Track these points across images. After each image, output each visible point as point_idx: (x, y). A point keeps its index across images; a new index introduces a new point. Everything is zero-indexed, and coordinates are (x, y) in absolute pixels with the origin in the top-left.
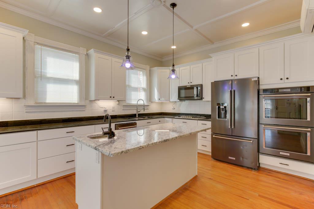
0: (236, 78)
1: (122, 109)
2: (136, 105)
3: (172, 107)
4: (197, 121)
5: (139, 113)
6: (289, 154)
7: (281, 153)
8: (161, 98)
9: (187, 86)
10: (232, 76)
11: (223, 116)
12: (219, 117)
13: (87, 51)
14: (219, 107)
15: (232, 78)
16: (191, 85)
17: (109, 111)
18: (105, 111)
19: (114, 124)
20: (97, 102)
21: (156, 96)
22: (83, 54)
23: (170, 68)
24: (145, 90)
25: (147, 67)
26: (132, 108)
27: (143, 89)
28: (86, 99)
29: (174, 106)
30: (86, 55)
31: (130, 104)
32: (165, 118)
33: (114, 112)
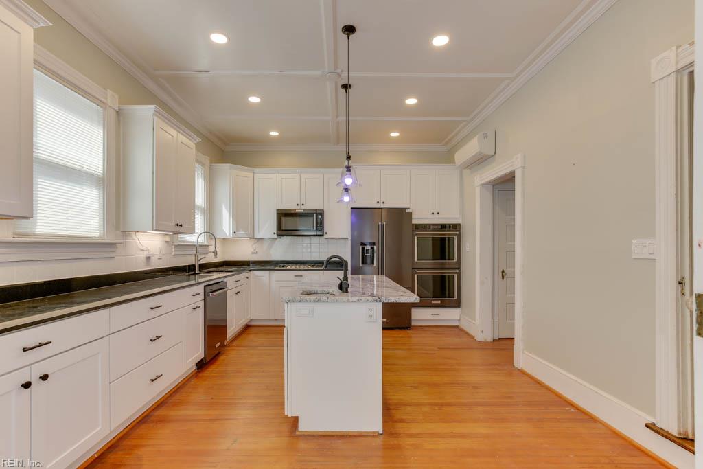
0: (383, 206)
1: (173, 254)
2: (195, 244)
3: (252, 250)
4: (322, 271)
5: (200, 262)
6: (439, 302)
7: (433, 302)
8: (238, 230)
10: (378, 202)
11: (369, 261)
12: (363, 263)
14: (363, 248)
15: (378, 206)
16: (304, 210)
17: (154, 259)
18: (148, 258)
19: (202, 286)
20: (134, 237)
21: (226, 226)
22: (113, 109)
23: (256, 170)
24: (202, 211)
25: (207, 160)
26: (187, 253)
27: (199, 207)
28: (117, 228)
29: (257, 247)
30: (117, 112)
31: (184, 242)
32: (252, 272)
33: (161, 260)
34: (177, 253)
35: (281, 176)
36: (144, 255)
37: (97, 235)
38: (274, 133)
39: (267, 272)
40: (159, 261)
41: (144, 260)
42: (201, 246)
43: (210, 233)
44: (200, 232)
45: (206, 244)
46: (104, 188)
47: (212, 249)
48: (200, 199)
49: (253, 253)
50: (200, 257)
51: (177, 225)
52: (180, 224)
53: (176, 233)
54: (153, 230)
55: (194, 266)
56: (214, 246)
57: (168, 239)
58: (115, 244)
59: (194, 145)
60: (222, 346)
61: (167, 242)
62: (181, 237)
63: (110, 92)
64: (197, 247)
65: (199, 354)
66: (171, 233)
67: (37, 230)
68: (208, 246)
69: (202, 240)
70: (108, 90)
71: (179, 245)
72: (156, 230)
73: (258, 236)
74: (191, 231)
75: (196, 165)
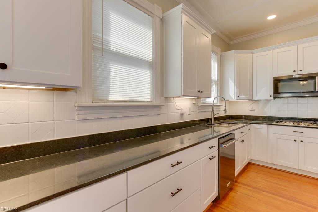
1: (198, 111)
2: (212, 105)
3: (250, 108)
5: (215, 116)
8: (240, 94)
9: (294, 76)
13: (163, 12)
17: (186, 115)
18: (182, 114)
19: (217, 139)
20: (173, 101)
21: (232, 92)
22: (158, 17)
23: (254, 51)
24: (216, 83)
25: (219, 50)
26: (207, 110)
27: (214, 81)
28: (162, 95)
29: (254, 106)
30: (161, 19)
31: (205, 103)
32: (252, 125)
33: (190, 115)
34: (200, 111)
35: (276, 51)
36: (179, 112)
37: (149, 100)
38: (272, 17)
39: (266, 126)
40: (189, 116)
41: (179, 115)
42: (216, 106)
43: (221, 97)
44: (215, 97)
45: (218, 104)
46: (153, 69)
47: (223, 107)
48: (215, 76)
49: (251, 110)
50: (215, 113)
51: (199, 92)
52: (201, 91)
53: (199, 98)
54: (182, 96)
55: (211, 119)
56: (224, 105)
57: (194, 102)
58: (160, 106)
59: (211, 36)
60: (232, 184)
61: (194, 103)
62: (203, 100)
63: (156, 6)
64: (213, 107)
65: (214, 194)
66: (196, 98)
67: (110, 98)
68: (220, 106)
69: (216, 102)
70: (155, 4)
71: (201, 106)
72: (184, 96)
73: (255, 98)
74: (209, 96)
75: (212, 54)
